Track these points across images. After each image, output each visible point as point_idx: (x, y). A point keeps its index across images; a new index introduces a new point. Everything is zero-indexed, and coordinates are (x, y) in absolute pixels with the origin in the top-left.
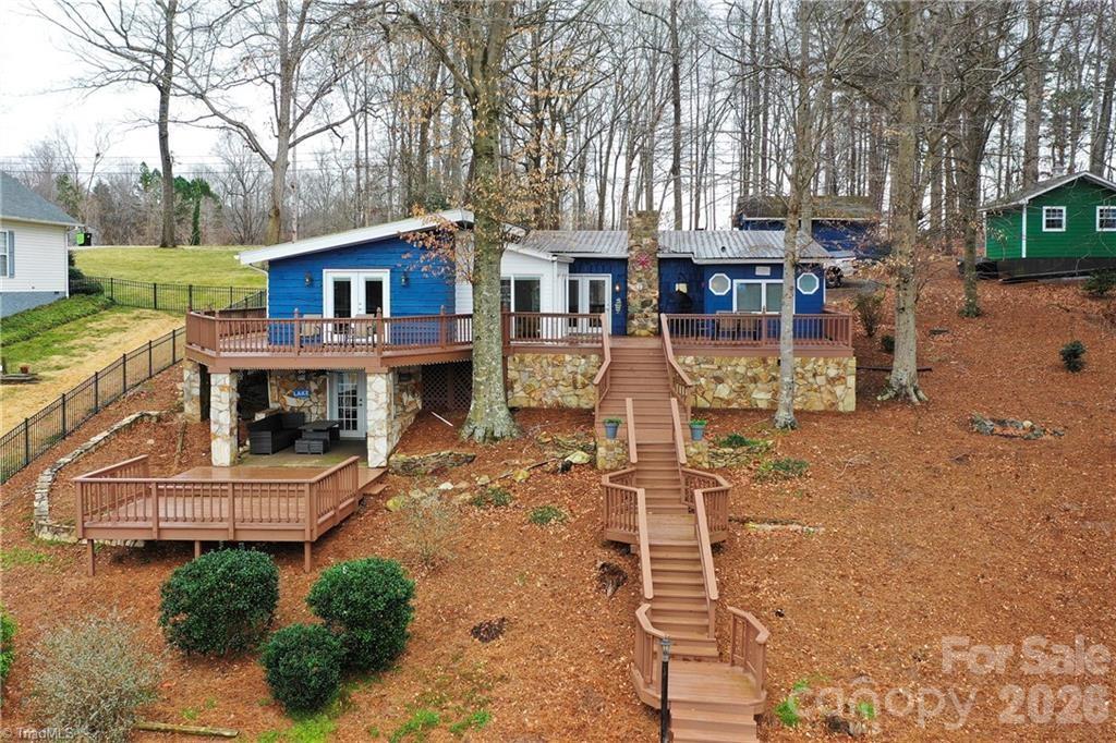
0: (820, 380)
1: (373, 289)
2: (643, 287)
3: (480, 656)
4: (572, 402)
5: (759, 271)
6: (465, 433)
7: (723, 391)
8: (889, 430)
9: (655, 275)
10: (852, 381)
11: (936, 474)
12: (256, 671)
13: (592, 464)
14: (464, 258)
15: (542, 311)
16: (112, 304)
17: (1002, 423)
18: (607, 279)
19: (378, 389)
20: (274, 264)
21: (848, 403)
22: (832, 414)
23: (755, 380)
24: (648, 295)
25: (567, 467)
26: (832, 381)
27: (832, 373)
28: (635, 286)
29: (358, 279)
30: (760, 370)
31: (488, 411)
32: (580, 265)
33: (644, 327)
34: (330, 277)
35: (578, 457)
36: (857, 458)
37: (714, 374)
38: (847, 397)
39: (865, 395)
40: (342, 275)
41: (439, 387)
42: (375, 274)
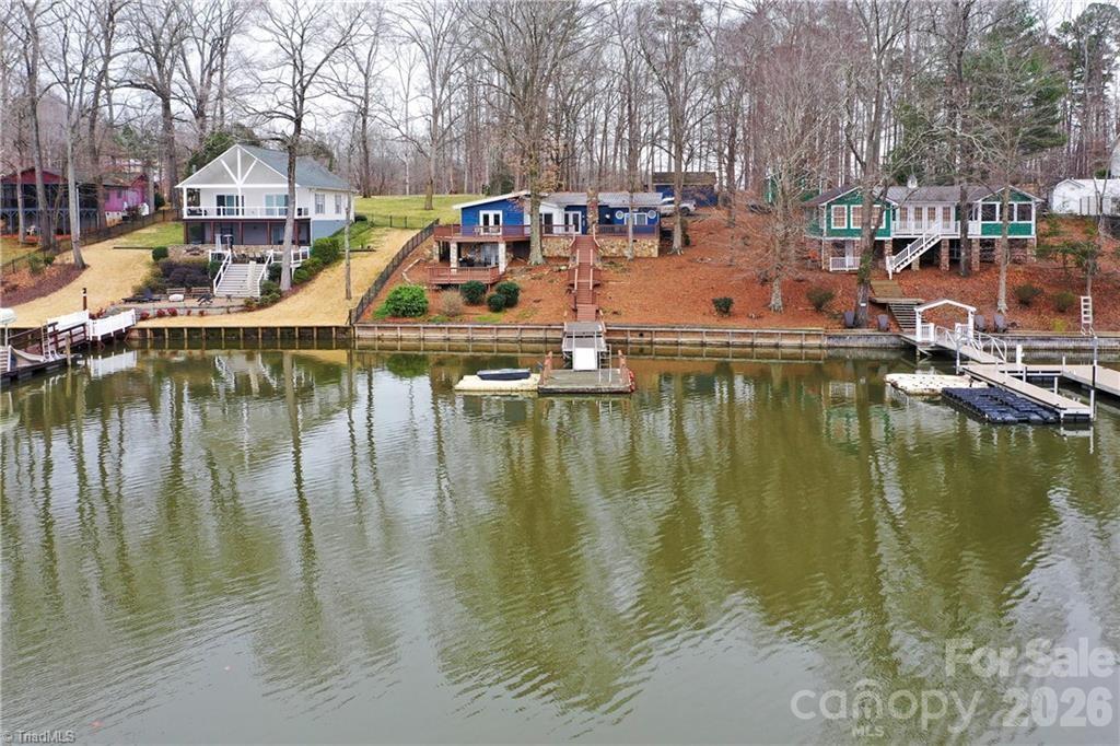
0: (646, 247)
1: (497, 217)
2: (592, 216)
3: (536, 305)
4: (564, 255)
5: (634, 210)
6: (529, 262)
7: (614, 251)
8: (670, 262)
9: (597, 212)
10: (656, 247)
12: (486, 307)
14: (527, 206)
15: (554, 224)
16: (373, 225)
18: (580, 213)
19: (502, 247)
20: (463, 209)
21: (656, 254)
22: (650, 257)
23: (624, 247)
24: (595, 219)
25: (560, 270)
26: (650, 247)
27: (650, 244)
28: (590, 216)
29: (491, 214)
30: (625, 243)
31: (536, 256)
32: (569, 208)
33: (593, 231)
34: (482, 213)
35: (563, 268)
37: (612, 245)
38: (655, 252)
39: (661, 251)
40: (486, 212)
41: (520, 248)
42: (497, 212)
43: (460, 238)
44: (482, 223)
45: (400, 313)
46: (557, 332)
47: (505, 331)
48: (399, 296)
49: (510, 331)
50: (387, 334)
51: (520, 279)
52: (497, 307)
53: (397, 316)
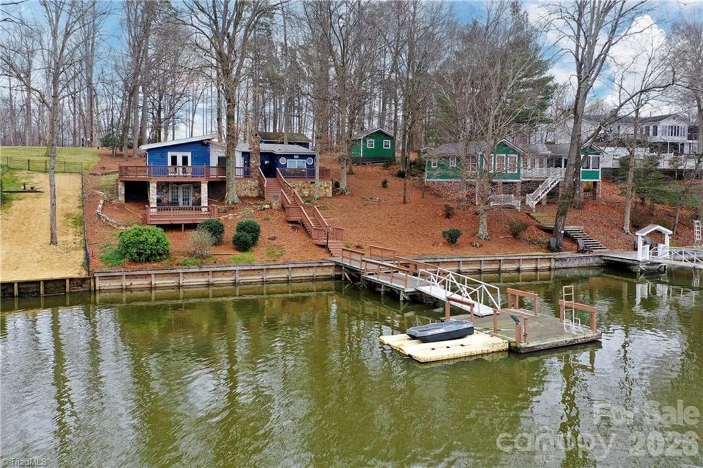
0: (323, 188)
1: (185, 159)
2: (255, 161)
4: (250, 195)
5: (295, 157)
6: (226, 202)
8: (340, 202)
9: (259, 158)
10: (331, 188)
11: (361, 208)
13: (271, 208)
17: (371, 198)
19: (204, 187)
20: (150, 150)
21: (330, 194)
22: (327, 197)
23: (304, 188)
24: (257, 165)
25: (264, 209)
26: (325, 188)
27: (326, 186)
28: (253, 161)
29: (180, 156)
30: (306, 185)
31: (232, 196)
33: (255, 175)
34: (170, 154)
35: (266, 206)
36: (340, 205)
39: (334, 193)
40: (174, 154)
42: (185, 154)
43: (160, 179)
44: (169, 164)
45: (143, 257)
46: (326, 269)
47: (275, 271)
48: (142, 239)
49: (280, 271)
50: (137, 283)
51: (232, 218)
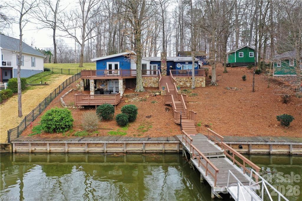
0: (199, 81)
1: (116, 66)
2: (164, 66)
3: (148, 120)
4: (154, 86)
5: (186, 63)
6: (136, 91)
7: (181, 84)
8: (211, 89)
9: (166, 64)
10: (204, 81)
11: (220, 95)
13: (160, 95)
15: (147, 69)
16: (53, 73)
17: (231, 88)
18: (157, 65)
19: (121, 82)
20: (97, 61)
21: (204, 85)
22: (201, 87)
23: (187, 81)
24: (165, 68)
25: (156, 95)
26: (201, 82)
27: (201, 80)
28: (162, 66)
29: (113, 64)
31: (140, 86)
32: (152, 62)
33: (164, 74)
34: (108, 63)
35: (157, 94)
36: (206, 93)
37: (180, 80)
38: (204, 84)
39: (207, 84)
40: (110, 63)
41: (130, 83)
42: (116, 63)
43: (96, 77)
44: (108, 68)
45: (51, 130)
46: (173, 145)
47: (133, 146)
48: (50, 117)
49: (136, 145)
50: (39, 149)
51: (133, 101)
52: (122, 123)
53: (49, 132)
